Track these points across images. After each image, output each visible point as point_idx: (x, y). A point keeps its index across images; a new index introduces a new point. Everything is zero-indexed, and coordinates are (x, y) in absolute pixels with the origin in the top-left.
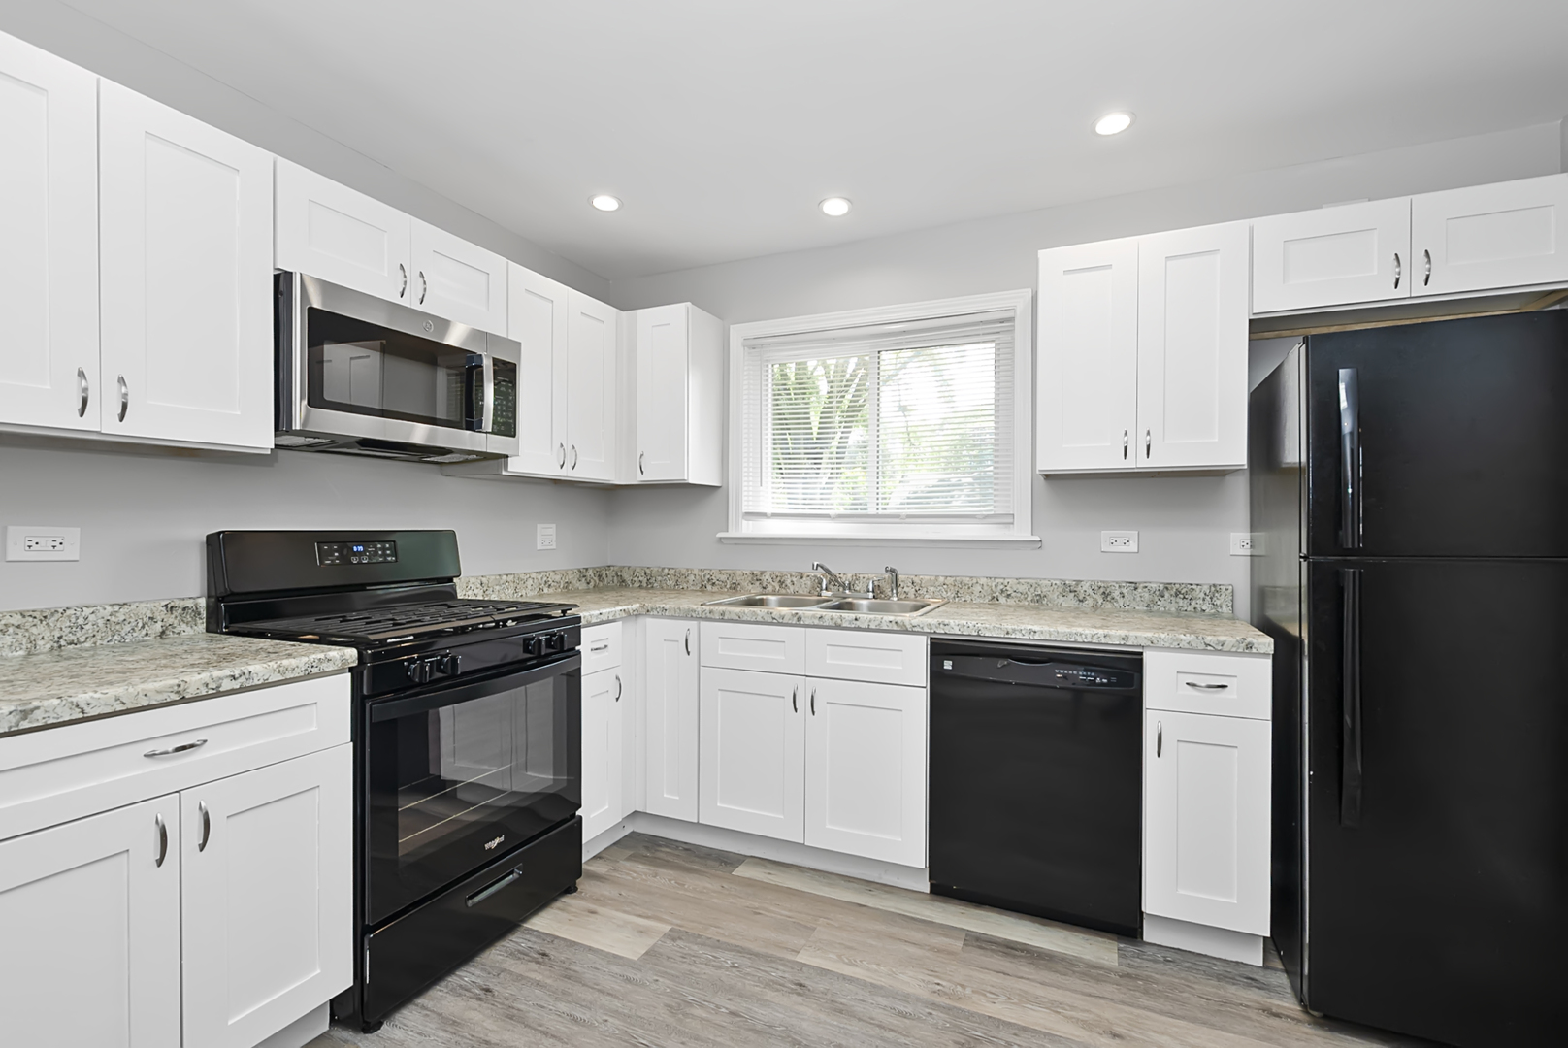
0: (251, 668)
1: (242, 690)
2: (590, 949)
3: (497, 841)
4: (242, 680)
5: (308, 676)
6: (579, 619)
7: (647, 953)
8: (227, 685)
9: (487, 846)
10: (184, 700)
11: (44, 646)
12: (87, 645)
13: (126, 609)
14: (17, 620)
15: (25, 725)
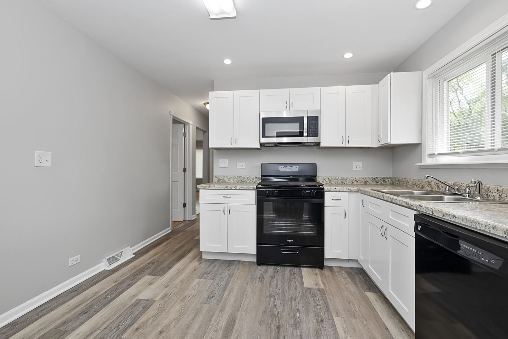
0: (237, 186)
1: (235, 189)
2: (302, 279)
3: (290, 241)
4: (235, 188)
5: (246, 189)
6: (323, 189)
7: (309, 288)
8: (233, 188)
9: (287, 240)
10: (227, 189)
11: (240, 181)
12: (245, 182)
13: (250, 177)
14: (236, 177)
15: (209, 188)
